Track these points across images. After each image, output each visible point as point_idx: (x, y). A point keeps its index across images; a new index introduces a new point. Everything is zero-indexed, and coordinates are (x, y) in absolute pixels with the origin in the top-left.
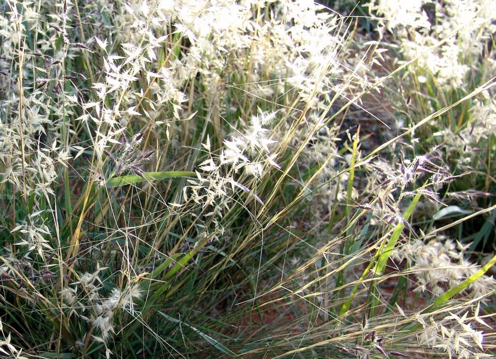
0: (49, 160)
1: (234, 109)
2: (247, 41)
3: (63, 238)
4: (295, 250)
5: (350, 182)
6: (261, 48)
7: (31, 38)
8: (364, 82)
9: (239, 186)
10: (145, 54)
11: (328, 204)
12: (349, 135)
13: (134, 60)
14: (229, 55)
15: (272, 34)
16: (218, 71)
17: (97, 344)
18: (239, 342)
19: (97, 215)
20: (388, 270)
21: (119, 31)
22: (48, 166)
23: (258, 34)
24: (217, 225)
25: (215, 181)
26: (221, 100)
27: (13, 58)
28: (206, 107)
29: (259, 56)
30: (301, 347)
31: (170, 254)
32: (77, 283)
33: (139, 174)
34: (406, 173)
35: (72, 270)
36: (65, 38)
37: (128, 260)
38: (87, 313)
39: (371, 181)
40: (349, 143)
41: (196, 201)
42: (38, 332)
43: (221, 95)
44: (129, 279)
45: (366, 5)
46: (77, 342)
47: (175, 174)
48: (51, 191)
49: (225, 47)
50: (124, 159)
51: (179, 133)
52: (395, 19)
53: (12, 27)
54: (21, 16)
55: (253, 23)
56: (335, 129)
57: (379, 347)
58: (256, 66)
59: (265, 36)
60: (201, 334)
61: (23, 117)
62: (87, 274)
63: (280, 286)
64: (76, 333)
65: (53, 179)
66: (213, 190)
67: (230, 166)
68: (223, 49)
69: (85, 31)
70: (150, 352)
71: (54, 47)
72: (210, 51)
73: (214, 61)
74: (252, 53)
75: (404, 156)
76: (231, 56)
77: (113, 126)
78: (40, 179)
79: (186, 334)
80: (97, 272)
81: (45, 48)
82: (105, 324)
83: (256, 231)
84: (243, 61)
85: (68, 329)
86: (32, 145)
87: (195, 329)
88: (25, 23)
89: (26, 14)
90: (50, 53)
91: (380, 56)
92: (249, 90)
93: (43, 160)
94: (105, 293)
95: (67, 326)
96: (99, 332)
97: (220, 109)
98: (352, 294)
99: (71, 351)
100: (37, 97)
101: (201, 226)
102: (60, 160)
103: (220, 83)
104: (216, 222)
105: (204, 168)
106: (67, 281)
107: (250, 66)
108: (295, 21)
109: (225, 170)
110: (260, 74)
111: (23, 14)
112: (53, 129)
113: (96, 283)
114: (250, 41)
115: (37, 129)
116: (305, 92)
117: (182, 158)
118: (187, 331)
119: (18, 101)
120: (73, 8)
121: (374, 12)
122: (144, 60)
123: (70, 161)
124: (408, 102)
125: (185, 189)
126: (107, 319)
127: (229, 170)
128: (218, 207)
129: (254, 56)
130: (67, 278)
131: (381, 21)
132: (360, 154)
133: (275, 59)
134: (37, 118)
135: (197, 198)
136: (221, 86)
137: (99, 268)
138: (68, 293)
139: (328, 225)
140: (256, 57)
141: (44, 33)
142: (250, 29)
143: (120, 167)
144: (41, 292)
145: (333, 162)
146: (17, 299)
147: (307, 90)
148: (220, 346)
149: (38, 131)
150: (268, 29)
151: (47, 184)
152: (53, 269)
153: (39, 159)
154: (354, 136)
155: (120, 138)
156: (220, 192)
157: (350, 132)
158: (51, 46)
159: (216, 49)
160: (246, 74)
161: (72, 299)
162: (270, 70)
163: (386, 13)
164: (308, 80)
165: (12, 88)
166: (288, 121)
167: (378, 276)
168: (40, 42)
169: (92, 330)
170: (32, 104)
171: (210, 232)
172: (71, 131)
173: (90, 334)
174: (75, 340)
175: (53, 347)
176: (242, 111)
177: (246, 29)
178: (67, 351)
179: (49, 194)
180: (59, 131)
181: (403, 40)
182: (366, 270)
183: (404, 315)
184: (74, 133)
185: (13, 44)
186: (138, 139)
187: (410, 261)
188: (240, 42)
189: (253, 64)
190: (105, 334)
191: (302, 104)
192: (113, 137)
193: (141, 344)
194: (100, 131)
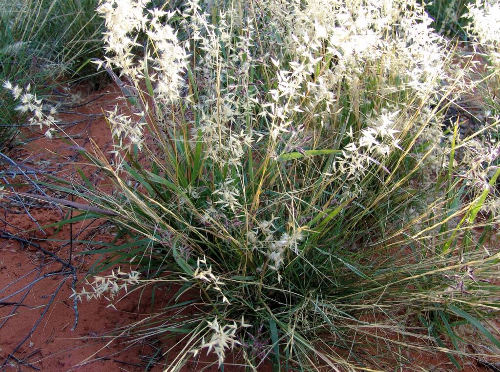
0: (238, 142)
1: (369, 102)
2: (378, 54)
3: (248, 195)
4: (412, 202)
5: (452, 156)
6: (389, 58)
7: (225, 53)
8: (462, 85)
9: (373, 160)
10: (307, 70)
11: (435, 169)
12: (451, 122)
13: (298, 74)
14: (366, 64)
15: (396, 48)
16: (358, 75)
17: (271, 271)
18: (372, 269)
19: (271, 178)
20: (478, 220)
21: (288, 47)
22: (238, 146)
23: (386, 49)
24: (356, 187)
25: (356, 158)
26: (360, 95)
27: (212, 67)
28: (349, 101)
29: (387, 64)
30: (415, 275)
31: (323, 208)
32: (258, 228)
33: (301, 153)
34: (492, 153)
35: (254, 218)
36: (248, 56)
37: (293, 216)
38: (265, 250)
39: (467, 154)
40: (451, 127)
41: (342, 171)
42: (230, 260)
43: (360, 92)
44: (294, 229)
45: (465, 27)
46: (257, 269)
47: (327, 151)
48: (240, 164)
49: (363, 58)
50: (291, 142)
51: (330, 119)
52: (486, 37)
53: (212, 45)
54: (218, 38)
55: (384, 42)
56: (441, 117)
57: (471, 276)
58: (385, 71)
59: (391, 50)
60: (345, 264)
61: (220, 111)
62: (265, 221)
63: (401, 233)
64: (257, 262)
65: (241, 156)
66: (354, 164)
67: (366, 148)
68: (362, 60)
69: (263, 47)
70: (308, 275)
71: (242, 59)
72: (353, 61)
73: (356, 69)
74: (382, 62)
75: (491, 137)
76: (368, 64)
77: (283, 119)
78: (232, 156)
79: (334, 263)
80: (272, 221)
81: (235, 60)
82: (277, 258)
83: (384, 194)
84: (376, 68)
85: (251, 260)
86: (226, 131)
87: (340, 260)
88: (221, 43)
89: (222, 36)
90: (238, 64)
91: (475, 66)
92: (380, 88)
93: (234, 142)
94: (278, 236)
95: (251, 258)
96: (272, 263)
97: (359, 102)
98: (452, 236)
99: (253, 275)
100: (230, 97)
101: (346, 187)
102: (246, 143)
103: (359, 84)
104: (356, 185)
105: (348, 149)
106: (251, 227)
107: (381, 71)
108: (414, 40)
109: (363, 150)
110: (388, 76)
111: (220, 36)
112: (241, 117)
113: (271, 228)
114: (381, 54)
115: (230, 118)
116: (421, 92)
117: (332, 137)
118: (335, 261)
119: (216, 101)
120: (254, 32)
121: (471, 32)
122: (305, 73)
123: (252, 143)
124: (494, 98)
125: (334, 164)
126: (279, 254)
127: (366, 150)
128: (357, 174)
129: (383, 64)
130: (251, 225)
131: (475, 38)
132: (459, 135)
133: (399, 65)
134: (229, 112)
135: (343, 170)
136: (360, 86)
137: (273, 218)
138: (251, 235)
139: (435, 184)
140: (385, 65)
141: (234, 50)
142: (381, 45)
143: (288, 148)
144: (233, 235)
145: (439, 140)
146: (216, 238)
147: (422, 91)
148: (358, 272)
149: (230, 121)
150: (394, 45)
151: (237, 159)
152: (241, 219)
153: (231, 142)
154: (455, 123)
155: (288, 128)
156: (359, 166)
157: (452, 119)
158: (239, 59)
159: (357, 61)
160: (378, 77)
161: (254, 239)
162: (395, 74)
163: (479, 33)
164: (422, 85)
165: (211, 88)
166: (408, 112)
167: (471, 225)
168: (231, 56)
169: (268, 261)
170: (226, 102)
171: (352, 191)
172: (253, 119)
173: (266, 264)
174: (257, 266)
175: (241, 272)
176: (375, 103)
177: (378, 46)
178: (250, 275)
179: (238, 166)
180: (245, 118)
181: (491, 51)
182: (463, 220)
183: (488, 254)
184: (255, 120)
185: (212, 57)
186: (301, 128)
187: (494, 213)
188: (374, 56)
189: (383, 70)
190: (278, 264)
191: (418, 101)
192: (284, 128)
193: (303, 270)
194: (275, 123)
